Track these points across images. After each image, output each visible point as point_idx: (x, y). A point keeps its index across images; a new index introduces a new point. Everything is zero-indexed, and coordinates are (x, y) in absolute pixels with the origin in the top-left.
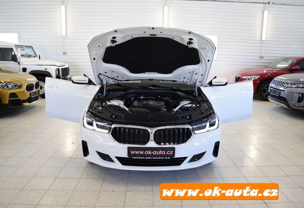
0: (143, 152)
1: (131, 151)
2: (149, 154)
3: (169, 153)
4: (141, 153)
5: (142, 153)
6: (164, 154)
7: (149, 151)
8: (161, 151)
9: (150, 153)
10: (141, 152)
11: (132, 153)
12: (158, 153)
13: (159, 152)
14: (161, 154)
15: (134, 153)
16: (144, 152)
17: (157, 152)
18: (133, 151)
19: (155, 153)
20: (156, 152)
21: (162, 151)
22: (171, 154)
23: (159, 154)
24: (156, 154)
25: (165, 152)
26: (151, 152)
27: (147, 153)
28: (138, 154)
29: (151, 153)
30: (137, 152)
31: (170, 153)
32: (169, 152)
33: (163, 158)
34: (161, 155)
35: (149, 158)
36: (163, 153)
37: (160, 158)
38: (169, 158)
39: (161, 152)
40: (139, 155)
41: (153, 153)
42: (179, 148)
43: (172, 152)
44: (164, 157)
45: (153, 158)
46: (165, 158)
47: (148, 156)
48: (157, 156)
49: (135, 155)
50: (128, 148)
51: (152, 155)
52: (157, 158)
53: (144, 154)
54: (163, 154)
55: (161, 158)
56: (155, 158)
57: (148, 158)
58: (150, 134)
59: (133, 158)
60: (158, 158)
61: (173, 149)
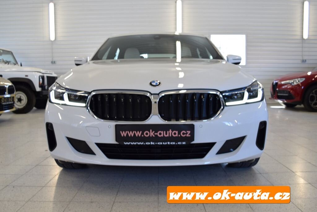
0: (141, 132)
1: (121, 132)
2: (151, 136)
3: (183, 134)
4: (137, 135)
5: (140, 135)
6: (177, 135)
7: (151, 130)
8: (170, 131)
9: (152, 134)
10: (138, 132)
11: (122, 135)
12: (166, 134)
13: (168, 132)
14: (170, 135)
15: (125, 135)
16: (142, 134)
17: (165, 132)
18: (124, 132)
19: (160, 134)
20: (162, 132)
21: (172, 131)
22: (188, 135)
23: (168, 135)
24: (162, 135)
25: (177, 132)
26: (153, 132)
27: (147, 134)
28: (132, 135)
29: (154, 134)
30: (131, 132)
31: (187, 133)
32: (185, 132)
33: (174, 143)
34: (171, 139)
35: (152, 143)
36: (175, 134)
37: (169, 143)
38: (184, 143)
39: (170, 133)
40: (135, 139)
41: (158, 134)
42: (201, 126)
43: (189, 132)
44: (176, 142)
45: (159, 143)
46: (179, 143)
47: (150, 139)
48: (164, 139)
49: (128, 139)
50: (116, 126)
51: (156, 139)
52: (164, 143)
53: (143, 136)
54: (173, 135)
55: (171, 143)
56: (161, 143)
57: (149, 143)
58: (153, 103)
59: (125, 143)
60: (166, 143)
61: (192, 127)
